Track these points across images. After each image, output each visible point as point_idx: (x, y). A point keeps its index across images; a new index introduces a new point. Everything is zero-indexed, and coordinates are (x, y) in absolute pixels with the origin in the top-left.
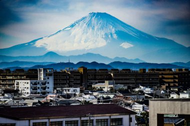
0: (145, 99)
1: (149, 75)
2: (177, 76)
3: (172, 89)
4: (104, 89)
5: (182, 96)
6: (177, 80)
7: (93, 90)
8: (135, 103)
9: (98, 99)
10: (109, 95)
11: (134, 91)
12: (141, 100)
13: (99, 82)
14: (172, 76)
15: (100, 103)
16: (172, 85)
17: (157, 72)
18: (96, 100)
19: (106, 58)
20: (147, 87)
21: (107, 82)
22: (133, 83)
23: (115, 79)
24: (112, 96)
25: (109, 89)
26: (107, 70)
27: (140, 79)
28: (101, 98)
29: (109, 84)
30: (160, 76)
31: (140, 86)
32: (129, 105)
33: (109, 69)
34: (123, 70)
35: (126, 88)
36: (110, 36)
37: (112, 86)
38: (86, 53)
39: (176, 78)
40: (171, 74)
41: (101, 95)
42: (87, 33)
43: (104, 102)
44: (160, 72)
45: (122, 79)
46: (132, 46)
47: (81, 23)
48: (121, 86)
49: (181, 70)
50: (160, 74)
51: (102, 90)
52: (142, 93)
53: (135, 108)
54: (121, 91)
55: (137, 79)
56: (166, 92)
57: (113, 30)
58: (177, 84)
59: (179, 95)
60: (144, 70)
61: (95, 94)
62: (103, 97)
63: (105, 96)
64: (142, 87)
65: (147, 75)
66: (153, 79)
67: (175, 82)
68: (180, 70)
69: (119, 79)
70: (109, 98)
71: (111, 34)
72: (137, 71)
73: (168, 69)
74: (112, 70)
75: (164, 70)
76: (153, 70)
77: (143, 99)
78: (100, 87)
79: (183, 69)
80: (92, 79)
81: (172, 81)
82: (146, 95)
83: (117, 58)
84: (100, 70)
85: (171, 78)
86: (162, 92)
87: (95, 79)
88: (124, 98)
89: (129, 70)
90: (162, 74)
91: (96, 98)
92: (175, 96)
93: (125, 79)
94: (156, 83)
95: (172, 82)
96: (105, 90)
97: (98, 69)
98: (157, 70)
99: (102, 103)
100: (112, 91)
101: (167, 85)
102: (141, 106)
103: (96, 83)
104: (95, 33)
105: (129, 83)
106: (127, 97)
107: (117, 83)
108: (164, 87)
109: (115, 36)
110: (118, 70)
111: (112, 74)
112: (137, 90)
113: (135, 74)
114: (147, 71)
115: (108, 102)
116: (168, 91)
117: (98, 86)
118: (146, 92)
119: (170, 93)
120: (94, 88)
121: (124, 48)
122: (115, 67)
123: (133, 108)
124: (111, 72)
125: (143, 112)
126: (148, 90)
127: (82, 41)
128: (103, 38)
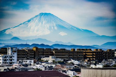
0: (74, 68)
1: (77, 52)
2: (95, 54)
3: (91, 62)
4: (48, 61)
5: (98, 66)
6: (95, 56)
7: (42, 62)
8: (69, 70)
9: (45, 67)
10: (52, 65)
11: (67, 63)
12: (72, 69)
13: (46, 57)
14: (92, 54)
15: (46, 70)
16: (91, 59)
17: (82, 51)
18: (44, 68)
19: (50, 42)
20: (75, 60)
21: (51, 57)
22: (67, 58)
23: (56, 55)
24: (54, 66)
25: (52, 61)
26: (50, 49)
27: (72, 55)
28: (47, 67)
29: (52, 58)
30: (84, 54)
31: (72, 60)
32: (65, 71)
33: (52, 48)
34: (61, 49)
35: (62, 60)
36: (52, 28)
37: (54, 59)
38: (37, 38)
39: (94, 55)
40: (91, 53)
41: (47, 65)
42: (38, 25)
43: (49, 69)
44: (84, 51)
45: (60, 55)
46: (66, 34)
47: (34, 19)
48: (59, 60)
49: (98, 50)
50: (84, 52)
51: (47, 62)
52: (73, 64)
53: (69, 74)
54: (59, 62)
55: (69, 55)
56: (88, 64)
57: (55, 24)
58: (95, 59)
59: (96, 65)
60: (74, 49)
61: (43, 64)
62: (48, 66)
63: (49, 66)
64: (73, 60)
65: (76, 53)
66: (79, 55)
67: (93, 57)
68: (96, 50)
69: (58, 55)
70: (52, 67)
71: (53, 27)
72: (70, 50)
73: (89, 49)
74: (54, 49)
75: (87, 50)
76: (79, 49)
77: (73, 68)
78: (47, 60)
79: (99, 49)
80: (41, 55)
81: (92, 56)
82: (75, 65)
83: (57, 41)
84: (46, 49)
85: (91, 55)
86: (85, 63)
87: (43, 55)
88: (62, 67)
89: (65, 49)
90: (86, 52)
91: (44, 66)
92: (93, 66)
93: (62, 55)
94: (81, 58)
95: (91, 58)
96: (50, 62)
97: (45, 48)
98: (82, 50)
99: (47, 70)
100: (54, 62)
101: (89, 59)
102: (73, 72)
103: (44, 57)
104: (43, 26)
105: (64, 58)
106: (63, 67)
107: (57, 58)
108: (86, 60)
109: (56, 28)
110: (57, 49)
111: (54, 52)
112: (69, 62)
113: (68, 52)
114: (76, 50)
115: (51, 69)
116: (89, 63)
117: (45, 59)
118: (75, 64)
119: (90, 64)
120: (42, 60)
121: (61, 36)
122: (55, 48)
123: (67, 73)
124: (53, 51)
125: (74, 76)
126: (76, 62)
127: (35, 31)
128: (48, 29)
